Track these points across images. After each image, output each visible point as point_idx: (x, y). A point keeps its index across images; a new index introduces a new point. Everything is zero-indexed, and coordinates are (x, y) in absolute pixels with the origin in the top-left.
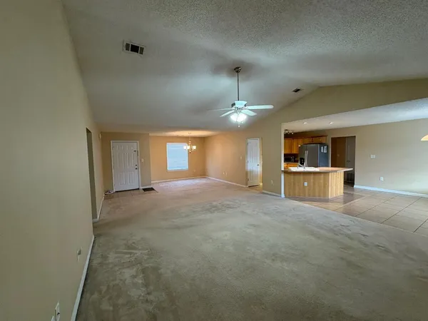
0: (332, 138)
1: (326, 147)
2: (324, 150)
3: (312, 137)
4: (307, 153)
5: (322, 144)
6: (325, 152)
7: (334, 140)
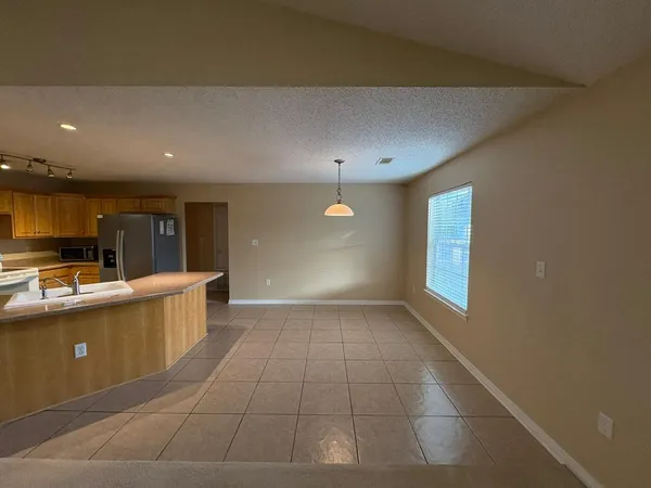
0: (186, 204)
1: (171, 222)
2: (166, 229)
3: (141, 197)
4: (120, 235)
5: (162, 216)
6: (170, 232)
7: (193, 209)
